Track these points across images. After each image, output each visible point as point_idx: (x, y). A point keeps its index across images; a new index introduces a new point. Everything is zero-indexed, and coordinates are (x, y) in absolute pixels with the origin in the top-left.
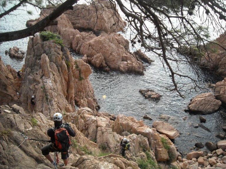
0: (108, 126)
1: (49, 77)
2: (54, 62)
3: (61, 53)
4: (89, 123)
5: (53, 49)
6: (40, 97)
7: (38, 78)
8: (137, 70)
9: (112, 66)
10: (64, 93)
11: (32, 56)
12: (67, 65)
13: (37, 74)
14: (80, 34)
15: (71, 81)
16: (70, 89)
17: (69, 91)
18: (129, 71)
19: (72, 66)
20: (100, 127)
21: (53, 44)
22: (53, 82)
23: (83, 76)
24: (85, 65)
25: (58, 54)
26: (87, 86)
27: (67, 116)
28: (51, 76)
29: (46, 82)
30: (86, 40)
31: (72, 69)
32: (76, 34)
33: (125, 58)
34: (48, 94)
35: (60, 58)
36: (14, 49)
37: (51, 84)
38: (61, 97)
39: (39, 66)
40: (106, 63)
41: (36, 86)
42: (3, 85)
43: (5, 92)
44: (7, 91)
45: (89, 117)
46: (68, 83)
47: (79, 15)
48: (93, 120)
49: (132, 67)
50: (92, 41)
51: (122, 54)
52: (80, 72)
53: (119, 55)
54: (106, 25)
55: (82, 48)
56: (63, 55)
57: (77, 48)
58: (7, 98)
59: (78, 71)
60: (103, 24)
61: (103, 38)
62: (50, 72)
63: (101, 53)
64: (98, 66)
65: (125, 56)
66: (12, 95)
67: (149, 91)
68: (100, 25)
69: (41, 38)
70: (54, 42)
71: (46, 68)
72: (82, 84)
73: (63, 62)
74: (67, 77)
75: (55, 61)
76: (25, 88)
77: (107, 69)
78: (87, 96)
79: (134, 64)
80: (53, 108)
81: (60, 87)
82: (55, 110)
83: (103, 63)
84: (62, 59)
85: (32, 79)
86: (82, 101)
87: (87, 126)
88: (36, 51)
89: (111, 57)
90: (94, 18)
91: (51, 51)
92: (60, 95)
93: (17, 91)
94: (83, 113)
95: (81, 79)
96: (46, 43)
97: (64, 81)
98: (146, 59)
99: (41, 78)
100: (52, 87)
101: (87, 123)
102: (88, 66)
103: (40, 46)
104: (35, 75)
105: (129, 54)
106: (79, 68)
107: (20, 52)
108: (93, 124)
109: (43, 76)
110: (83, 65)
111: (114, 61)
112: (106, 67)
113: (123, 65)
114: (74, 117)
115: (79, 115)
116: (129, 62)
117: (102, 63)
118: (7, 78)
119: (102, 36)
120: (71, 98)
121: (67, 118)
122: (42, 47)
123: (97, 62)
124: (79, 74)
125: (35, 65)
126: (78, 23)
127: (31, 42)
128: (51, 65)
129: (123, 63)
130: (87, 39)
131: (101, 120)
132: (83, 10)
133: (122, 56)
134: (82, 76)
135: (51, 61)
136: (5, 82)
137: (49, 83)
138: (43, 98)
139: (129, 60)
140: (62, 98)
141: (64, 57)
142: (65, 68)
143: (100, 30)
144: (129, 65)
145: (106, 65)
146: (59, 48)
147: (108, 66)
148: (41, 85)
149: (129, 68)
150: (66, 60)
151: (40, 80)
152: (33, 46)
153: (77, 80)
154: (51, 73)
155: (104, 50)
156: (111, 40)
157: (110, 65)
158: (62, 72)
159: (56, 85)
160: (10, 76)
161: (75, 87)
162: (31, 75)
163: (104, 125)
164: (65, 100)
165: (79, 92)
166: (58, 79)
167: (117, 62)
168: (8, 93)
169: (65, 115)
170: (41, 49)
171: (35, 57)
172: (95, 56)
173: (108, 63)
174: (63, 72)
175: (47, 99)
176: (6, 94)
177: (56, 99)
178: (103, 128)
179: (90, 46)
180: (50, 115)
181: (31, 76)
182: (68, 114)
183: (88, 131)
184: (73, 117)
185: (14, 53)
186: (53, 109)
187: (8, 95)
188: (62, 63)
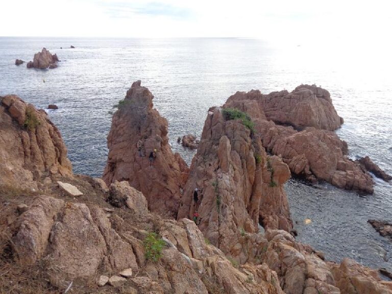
0: (330, 280)
1: (228, 171)
2: (237, 152)
3: (249, 139)
4: (288, 264)
5: (238, 132)
6: (209, 198)
7: (211, 171)
8: (363, 187)
9: (320, 175)
10: (245, 200)
11: (207, 140)
12: (256, 158)
13: (210, 165)
14: (276, 127)
15: (258, 185)
16: (254, 197)
17: (252, 199)
18: (348, 186)
19: (263, 162)
20: (313, 278)
21: (239, 126)
22: (232, 179)
23: (276, 181)
24: (282, 165)
25: (246, 140)
26: (281, 197)
27: (247, 239)
28: (230, 170)
29: (221, 177)
30: (283, 135)
31: (262, 166)
32: (271, 127)
33: (342, 167)
34: (221, 195)
35: (247, 146)
36: (189, 138)
37: (228, 182)
38: (239, 205)
39: (215, 154)
40: (310, 170)
41: (206, 183)
42: (163, 175)
43: (164, 184)
44: (167, 184)
45: (289, 250)
46: (253, 186)
47: (276, 105)
48: (298, 258)
49: (354, 182)
50: (292, 137)
51: (338, 160)
52: (272, 173)
53: (333, 160)
54: (313, 118)
55: (276, 146)
56: (252, 143)
57: (269, 145)
58: (166, 194)
59: (270, 173)
60: (308, 118)
61: (309, 134)
62: (230, 163)
63: (304, 154)
64: (297, 172)
65: (343, 163)
66: (173, 191)
67: (388, 224)
68: (305, 118)
69: (223, 116)
70: (241, 122)
71: (225, 157)
72: (273, 192)
73: (251, 153)
74: (254, 177)
75: (239, 150)
76: (191, 183)
77: (312, 178)
78: (279, 212)
79: (357, 177)
80: (225, 219)
81: (240, 190)
82: (228, 223)
83: (306, 169)
84: (250, 149)
85: (202, 172)
86: (271, 217)
87: (283, 269)
88: (214, 133)
89: (319, 161)
90: (296, 108)
91: (235, 134)
92: (239, 201)
93: (180, 187)
94: (277, 240)
95: (272, 185)
96: (230, 123)
97: (247, 182)
98: (379, 171)
99: (215, 171)
100: (230, 186)
101: (285, 261)
102: (286, 166)
103: (221, 126)
104: (208, 166)
105: (348, 161)
106: (272, 169)
107: (195, 142)
108: (298, 268)
109: (218, 169)
110: (278, 165)
111: (323, 168)
112: (310, 175)
113: (338, 176)
114: (260, 244)
115: (269, 241)
116: (349, 172)
117: (304, 169)
118: (171, 167)
119: (307, 131)
120: (254, 211)
121: (247, 243)
122: (223, 128)
123: (297, 166)
124: (272, 178)
125: (209, 152)
126: (274, 116)
127: (209, 120)
128: (232, 154)
129: (338, 174)
130: (284, 133)
131: (316, 262)
132: (282, 98)
133: (338, 163)
134: (274, 180)
135: (233, 148)
136: (168, 173)
137: (226, 180)
138: (212, 201)
139: (350, 170)
140: (242, 208)
141: (253, 147)
142: (253, 163)
143: (303, 125)
144: (348, 176)
145: (310, 173)
146: (247, 132)
147: (313, 173)
148: (213, 181)
149: (349, 182)
150: (256, 151)
151: (214, 174)
152: (211, 126)
153: (266, 185)
154: (231, 166)
155: (309, 150)
156: (322, 136)
157: (317, 174)
158: (247, 167)
159: (236, 184)
160: (176, 165)
161: (262, 195)
162: (202, 165)
163: (323, 278)
164: (245, 211)
165: (266, 204)
166: (240, 178)
167: (328, 171)
168: (167, 187)
169: (244, 237)
170: (221, 130)
171: (211, 142)
172: (295, 158)
173: (313, 170)
174: (249, 168)
175: (218, 203)
176: (165, 187)
177: (232, 207)
178: (320, 284)
179: (288, 143)
180: (218, 231)
181: (201, 167)
182: (250, 234)
183: (284, 280)
184: (257, 244)
185: (188, 142)
186: (225, 222)
187: (168, 189)
188: (249, 154)
